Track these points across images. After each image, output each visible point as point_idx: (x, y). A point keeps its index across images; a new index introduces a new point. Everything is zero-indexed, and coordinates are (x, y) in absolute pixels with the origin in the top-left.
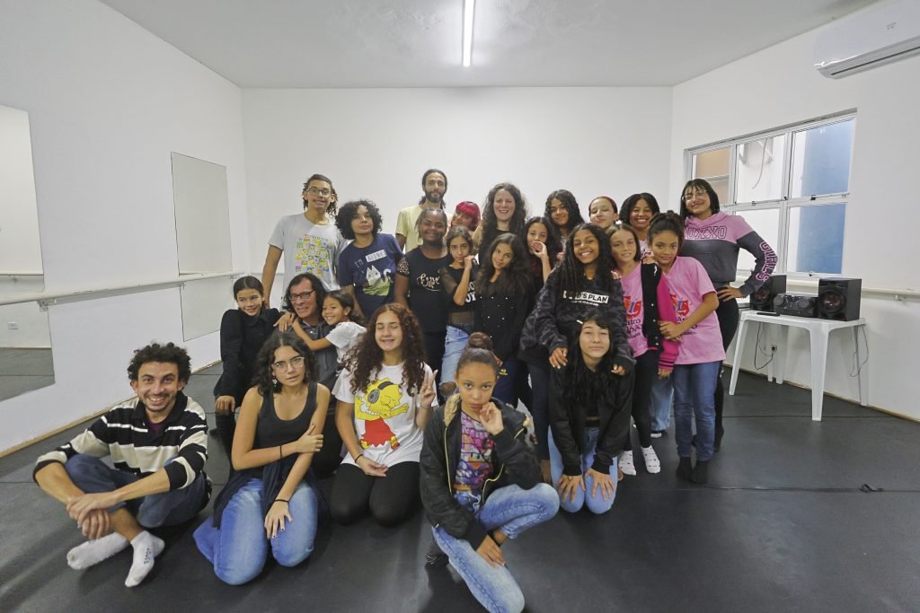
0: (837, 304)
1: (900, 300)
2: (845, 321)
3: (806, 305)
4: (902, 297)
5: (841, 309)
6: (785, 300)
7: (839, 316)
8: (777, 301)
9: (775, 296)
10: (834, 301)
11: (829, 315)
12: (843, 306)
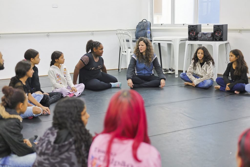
0: (220, 35)
1: (240, 32)
2: (223, 41)
3: (210, 36)
4: (240, 31)
5: (221, 37)
6: (202, 35)
7: (221, 40)
8: (199, 35)
9: (198, 33)
10: (219, 33)
11: (218, 39)
12: (222, 35)
